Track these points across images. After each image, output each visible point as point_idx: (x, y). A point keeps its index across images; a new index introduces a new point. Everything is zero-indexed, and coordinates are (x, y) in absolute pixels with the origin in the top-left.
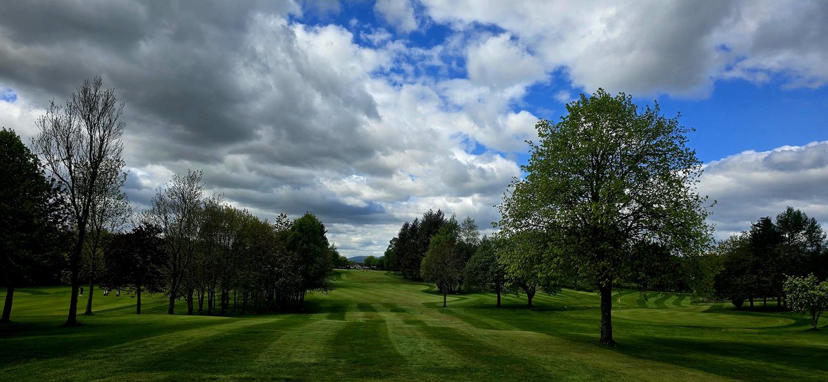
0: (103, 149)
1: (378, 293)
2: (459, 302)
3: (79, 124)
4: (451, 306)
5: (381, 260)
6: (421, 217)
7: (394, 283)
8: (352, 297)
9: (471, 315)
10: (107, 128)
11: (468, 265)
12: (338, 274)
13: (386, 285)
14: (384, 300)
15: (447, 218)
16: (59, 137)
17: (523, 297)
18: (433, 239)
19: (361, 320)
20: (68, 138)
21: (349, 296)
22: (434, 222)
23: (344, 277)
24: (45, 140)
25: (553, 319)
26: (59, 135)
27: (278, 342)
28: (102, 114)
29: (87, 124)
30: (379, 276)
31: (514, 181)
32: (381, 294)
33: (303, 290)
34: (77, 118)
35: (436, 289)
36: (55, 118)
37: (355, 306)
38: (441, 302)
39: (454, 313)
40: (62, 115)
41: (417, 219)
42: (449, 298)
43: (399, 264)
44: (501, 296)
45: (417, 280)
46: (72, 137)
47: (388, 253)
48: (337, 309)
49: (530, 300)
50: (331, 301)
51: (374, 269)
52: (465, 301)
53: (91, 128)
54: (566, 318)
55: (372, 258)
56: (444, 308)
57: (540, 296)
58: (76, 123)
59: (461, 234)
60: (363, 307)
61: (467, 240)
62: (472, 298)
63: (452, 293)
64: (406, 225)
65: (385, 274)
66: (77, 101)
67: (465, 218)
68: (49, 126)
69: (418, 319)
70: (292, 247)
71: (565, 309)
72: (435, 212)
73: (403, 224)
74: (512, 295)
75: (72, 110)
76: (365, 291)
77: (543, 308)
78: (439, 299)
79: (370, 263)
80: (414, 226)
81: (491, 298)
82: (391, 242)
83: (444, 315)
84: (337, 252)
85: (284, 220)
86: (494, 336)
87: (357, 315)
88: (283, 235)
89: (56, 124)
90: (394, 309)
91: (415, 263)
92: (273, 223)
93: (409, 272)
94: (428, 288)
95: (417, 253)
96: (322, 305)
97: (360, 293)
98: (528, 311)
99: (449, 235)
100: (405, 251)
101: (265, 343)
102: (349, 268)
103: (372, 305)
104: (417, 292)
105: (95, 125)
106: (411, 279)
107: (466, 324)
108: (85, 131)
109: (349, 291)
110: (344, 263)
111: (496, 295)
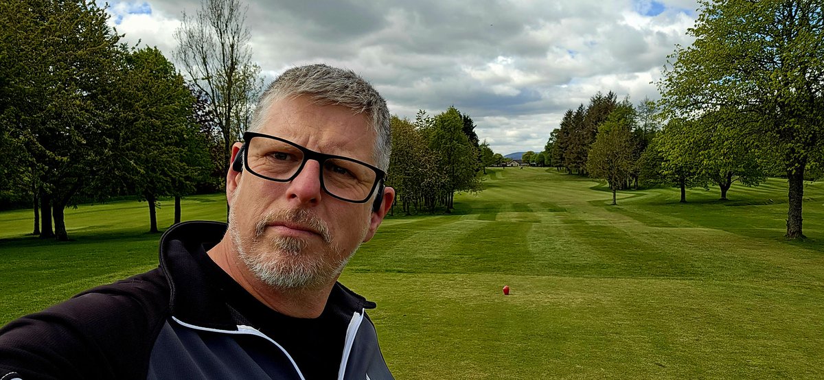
0: (235, 56)
1: (536, 192)
2: (633, 199)
3: (210, 31)
4: (622, 204)
5: (541, 155)
6: (587, 103)
7: (556, 180)
8: (507, 197)
9: (645, 213)
10: (236, 32)
11: (644, 155)
12: (493, 172)
13: (548, 183)
14: (542, 200)
15: (620, 100)
16: (194, 47)
17: (715, 190)
18: (601, 127)
19: (513, 220)
20: (202, 48)
21: (504, 196)
22: (604, 107)
23: (499, 175)
24: (183, 52)
25: (750, 215)
26: (194, 46)
27: (409, 240)
28: (230, 19)
29: (217, 31)
30: (539, 174)
31: (678, 50)
32: (540, 193)
33: (451, 192)
34: (208, 27)
35: (608, 185)
36: (188, 29)
37: (510, 205)
38: (611, 200)
39: (626, 211)
40: (194, 25)
41: (582, 106)
42: (621, 195)
43: (562, 159)
44: (686, 190)
45: (583, 175)
46: (205, 46)
47: (548, 147)
48: (489, 209)
49: (724, 194)
50: (483, 202)
51: (534, 166)
52: (642, 197)
53: (221, 35)
54: (769, 213)
55: (531, 153)
56: (613, 206)
57: (737, 187)
58: (207, 31)
59: (638, 119)
60: (517, 207)
61: (646, 125)
62: (650, 194)
63: (625, 188)
64: (570, 113)
65: (547, 171)
66: (205, 8)
67: (643, 99)
68: (185, 37)
69: (580, 218)
70: (436, 145)
71: (770, 203)
72: (605, 94)
73: (565, 112)
74: (699, 188)
75: (201, 18)
76: (522, 190)
77: (739, 203)
78: (609, 196)
79: (529, 159)
80: (579, 113)
81: (675, 193)
82: (551, 134)
83: (611, 213)
84: (489, 149)
85: (425, 116)
86: (656, 233)
87: (510, 216)
88: (425, 133)
89: (191, 36)
90: (553, 208)
91: (581, 157)
92: (413, 121)
93: (575, 167)
94: (598, 184)
95: (584, 145)
96: (473, 206)
97: (516, 192)
98: (720, 206)
99: (621, 122)
100: (568, 143)
101: (395, 241)
102: (504, 166)
103: (529, 205)
104: (584, 189)
105: (224, 31)
106: (578, 175)
107: (637, 222)
108: (216, 38)
109: (504, 190)
110: (500, 161)
111: (680, 189)
